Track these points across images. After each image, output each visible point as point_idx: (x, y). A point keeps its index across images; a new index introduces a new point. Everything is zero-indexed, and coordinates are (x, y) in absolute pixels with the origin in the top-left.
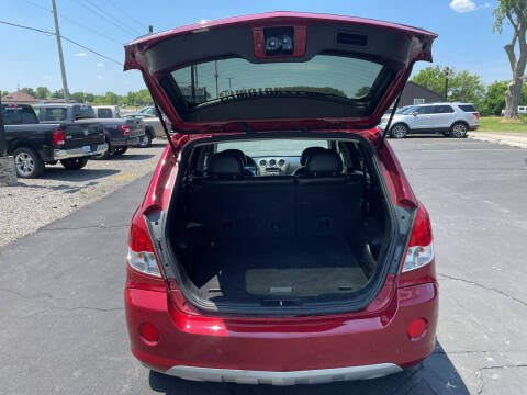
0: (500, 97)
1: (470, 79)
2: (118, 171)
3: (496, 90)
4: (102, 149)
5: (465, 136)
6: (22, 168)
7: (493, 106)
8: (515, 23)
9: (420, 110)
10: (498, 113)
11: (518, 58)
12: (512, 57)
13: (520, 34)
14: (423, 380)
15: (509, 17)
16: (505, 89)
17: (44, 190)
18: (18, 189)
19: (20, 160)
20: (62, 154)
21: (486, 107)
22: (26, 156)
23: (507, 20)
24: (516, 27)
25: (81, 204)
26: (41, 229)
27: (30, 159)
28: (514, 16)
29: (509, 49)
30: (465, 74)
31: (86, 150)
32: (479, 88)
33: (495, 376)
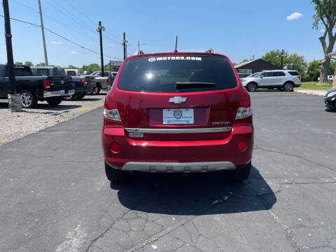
0: (317, 70)
1: (298, 58)
2: (81, 106)
3: (314, 66)
4: (71, 93)
5: (292, 91)
6: (24, 102)
7: (312, 75)
8: (326, 23)
9: (265, 75)
10: (316, 80)
11: (328, 45)
12: (324, 44)
13: (329, 30)
14: (250, 187)
15: (323, 20)
16: (320, 65)
17: (38, 114)
18: (23, 114)
19: (23, 98)
20: (48, 94)
21: (308, 76)
22: (27, 95)
23: (321, 21)
24: (326, 26)
25: (62, 120)
26: (40, 131)
27: (29, 97)
28: (325, 19)
29: (322, 39)
30: (295, 56)
31: (62, 92)
32: (304, 64)
33: (288, 186)
